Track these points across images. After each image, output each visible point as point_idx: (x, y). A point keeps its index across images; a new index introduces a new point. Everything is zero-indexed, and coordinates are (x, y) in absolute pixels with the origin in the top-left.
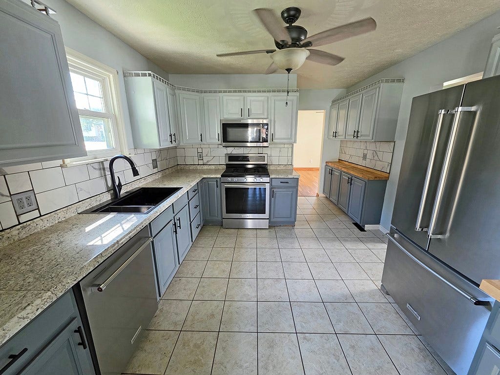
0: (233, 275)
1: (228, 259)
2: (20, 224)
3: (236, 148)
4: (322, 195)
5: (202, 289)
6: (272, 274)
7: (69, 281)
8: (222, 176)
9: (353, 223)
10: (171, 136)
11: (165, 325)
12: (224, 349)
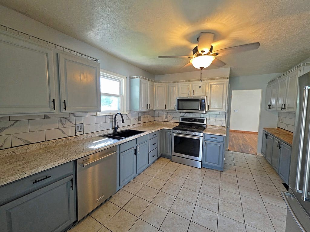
0: (163, 190)
1: (165, 180)
2: (76, 135)
3: (186, 113)
4: (260, 154)
5: (143, 191)
6: (188, 199)
7: (73, 158)
8: (173, 129)
9: (283, 183)
10: (147, 105)
11: (117, 202)
12: (136, 228)
